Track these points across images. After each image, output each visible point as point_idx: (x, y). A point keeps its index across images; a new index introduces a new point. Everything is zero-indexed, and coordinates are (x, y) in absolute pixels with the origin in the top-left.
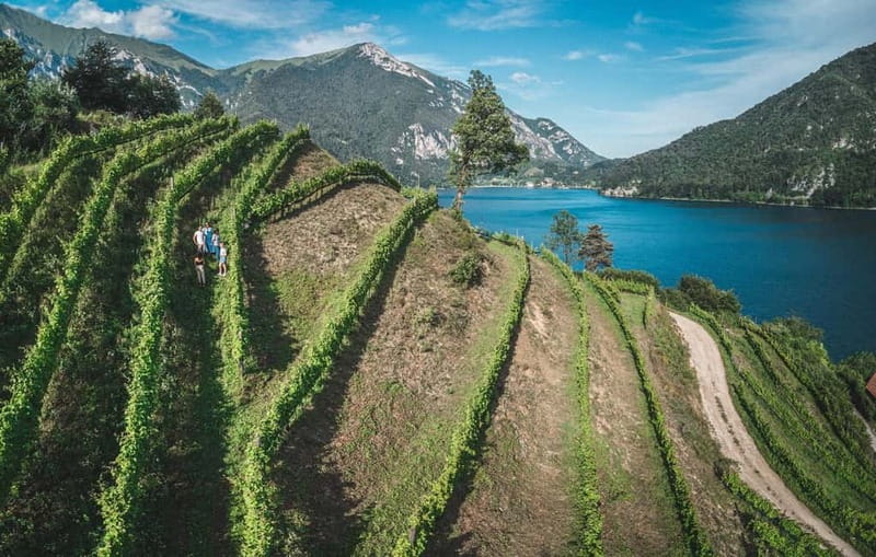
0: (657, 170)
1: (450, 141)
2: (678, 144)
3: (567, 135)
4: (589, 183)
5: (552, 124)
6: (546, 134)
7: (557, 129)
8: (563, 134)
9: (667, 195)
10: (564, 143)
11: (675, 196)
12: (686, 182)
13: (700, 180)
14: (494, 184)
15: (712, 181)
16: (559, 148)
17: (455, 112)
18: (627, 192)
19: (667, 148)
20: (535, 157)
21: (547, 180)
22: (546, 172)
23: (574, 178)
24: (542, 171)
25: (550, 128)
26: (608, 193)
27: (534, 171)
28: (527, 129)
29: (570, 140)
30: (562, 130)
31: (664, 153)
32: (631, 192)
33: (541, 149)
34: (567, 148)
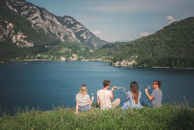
0: (149, 49)
1: (6, 29)
2: (161, 33)
3: (83, 27)
4: (100, 57)
5: (74, 20)
6: (70, 26)
7: (76, 23)
8: (80, 27)
9: (156, 65)
10: (81, 32)
11: (161, 66)
12: (168, 57)
13: (177, 56)
14: (38, 58)
15: (186, 56)
16: (78, 35)
17: (9, 9)
18: (129, 63)
19: (154, 36)
20: (63, 40)
21: (74, 55)
22: (72, 51)
23: (91, 54)
24: (70, 50)
25: (72, 23)
26: (117, 64)
27: (64, 50)
28: (58, 23)
29: (84, 30)
30: (80, 24)
31: (152, 39)
32: (131, 63)
33: (67, 36)
34: (83, 35)
